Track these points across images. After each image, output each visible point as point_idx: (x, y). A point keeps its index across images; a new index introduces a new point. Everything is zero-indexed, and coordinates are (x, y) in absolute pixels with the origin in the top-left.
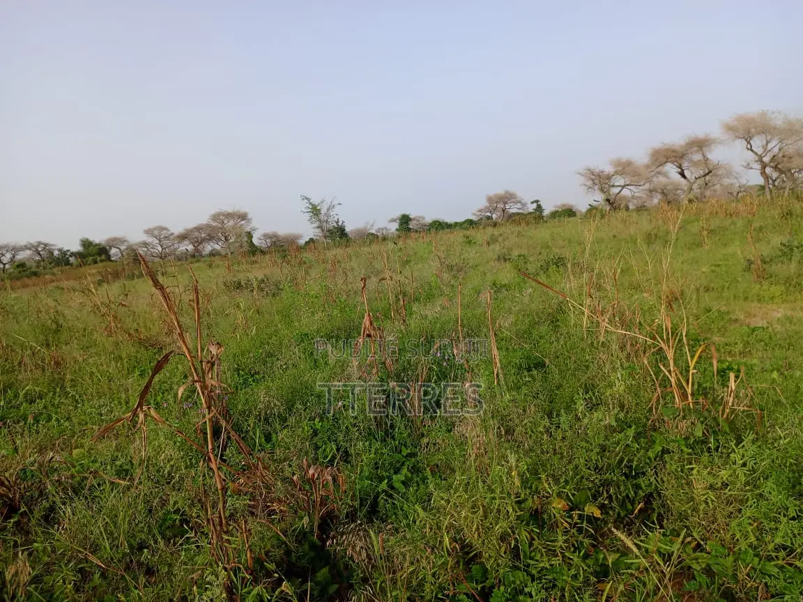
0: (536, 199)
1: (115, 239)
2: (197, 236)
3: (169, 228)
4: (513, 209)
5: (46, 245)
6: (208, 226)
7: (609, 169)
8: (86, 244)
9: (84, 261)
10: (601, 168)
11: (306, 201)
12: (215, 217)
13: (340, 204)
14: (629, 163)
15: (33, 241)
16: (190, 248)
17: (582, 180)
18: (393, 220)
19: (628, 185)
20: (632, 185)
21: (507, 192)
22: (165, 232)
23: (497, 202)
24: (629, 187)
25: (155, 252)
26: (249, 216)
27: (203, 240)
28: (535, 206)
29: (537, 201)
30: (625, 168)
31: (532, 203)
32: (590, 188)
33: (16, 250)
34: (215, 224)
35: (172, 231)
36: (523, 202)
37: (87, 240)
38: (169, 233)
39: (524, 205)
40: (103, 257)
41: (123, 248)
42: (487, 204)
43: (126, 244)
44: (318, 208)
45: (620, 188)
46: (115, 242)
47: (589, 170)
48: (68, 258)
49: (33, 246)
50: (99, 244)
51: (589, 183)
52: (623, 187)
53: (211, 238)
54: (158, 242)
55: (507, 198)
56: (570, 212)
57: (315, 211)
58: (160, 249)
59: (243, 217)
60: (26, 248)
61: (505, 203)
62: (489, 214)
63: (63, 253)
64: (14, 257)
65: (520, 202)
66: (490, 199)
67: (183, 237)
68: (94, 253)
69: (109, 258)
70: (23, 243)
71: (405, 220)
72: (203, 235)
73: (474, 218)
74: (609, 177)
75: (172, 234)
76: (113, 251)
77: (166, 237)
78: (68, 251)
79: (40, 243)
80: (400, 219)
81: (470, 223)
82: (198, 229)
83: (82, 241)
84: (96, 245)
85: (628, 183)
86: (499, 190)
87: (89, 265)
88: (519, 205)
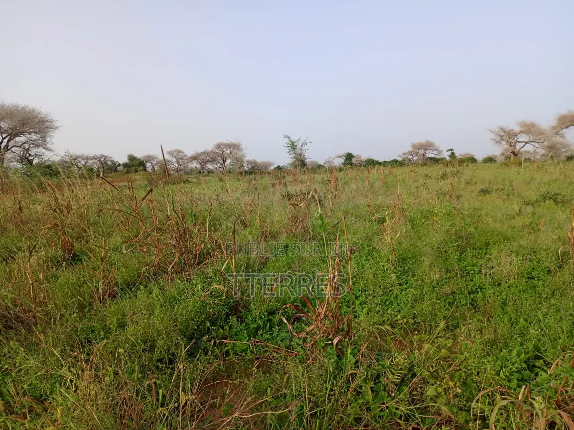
0: (450, 148)
1: (149, 157)
2: (203, 158)
3: (184, 151)
4: (431, 154)
5: (106, 157)
6: (212, 152)
7: (517, 129)
8: (132, 158)
9: (129, 169)
10: (511, 128)
11: (287, 139)
12: (218, 146)
13: (311, 142)
14: (533, 125)
15: (98, 154)
16: (198, 166)
17: (493, 136)
18: (340, 157)
19: (531, 142)
20: (536, 142)
21: (427, 142)
22: (181, 154)
23: (419, 148)
24: (532, 143)
25: (173, 167)
26: (242, 147)
27: (208, 162)
28: (450, 153)
29: (451, 150)
30: (529, 128)
31: (448, 151)
32: (498, 142)
33: (87, 159)
34: (218, 151)
35: (186, 154)
36: (439, 149)
37: (132, 155)
38: (184, 155)
39: (440, 152)
40: (142, 168)
41: (154, 163)
42: (411, 149)
43: (156, 160)
44: (295, 144)
45: (524, 144)
46: (150, 158)
47: (502, 128)
48: (117, 167)
49: (98, 158)
50: (140, 159)
51: (498, 138)
52: (527, 143)
53: (213, 160)
54: (176, 160)
55: (427, 146)
56: (473, 160)
57: (293, 146)
58: (177, 166)
59: (236, 147)
60: (94, 158)
61: (426, 149)
62: (411, 157)
63: (114, 163)
64: (86, 163)
65: (437, 150)
66: (414, 146)
67: (194, 158)
68: (135, 165)
69: (145, 169)
70: (92, 154)
71: (349, 157)
72: (208, 158)
73: (399, 159)
74: (516, 135)
75: (186, 156)
76: (148, 165)
77: (182, 158)
78: (117, 162)
79: (102, 156)
80: (345, 156)
81: (395, 163)
82: (205, 153)
83: (129, 156)
84: (138, 160)
85: (532, 140)
86: (422, 140)
87: (133, 172)
88: (436, 152)
